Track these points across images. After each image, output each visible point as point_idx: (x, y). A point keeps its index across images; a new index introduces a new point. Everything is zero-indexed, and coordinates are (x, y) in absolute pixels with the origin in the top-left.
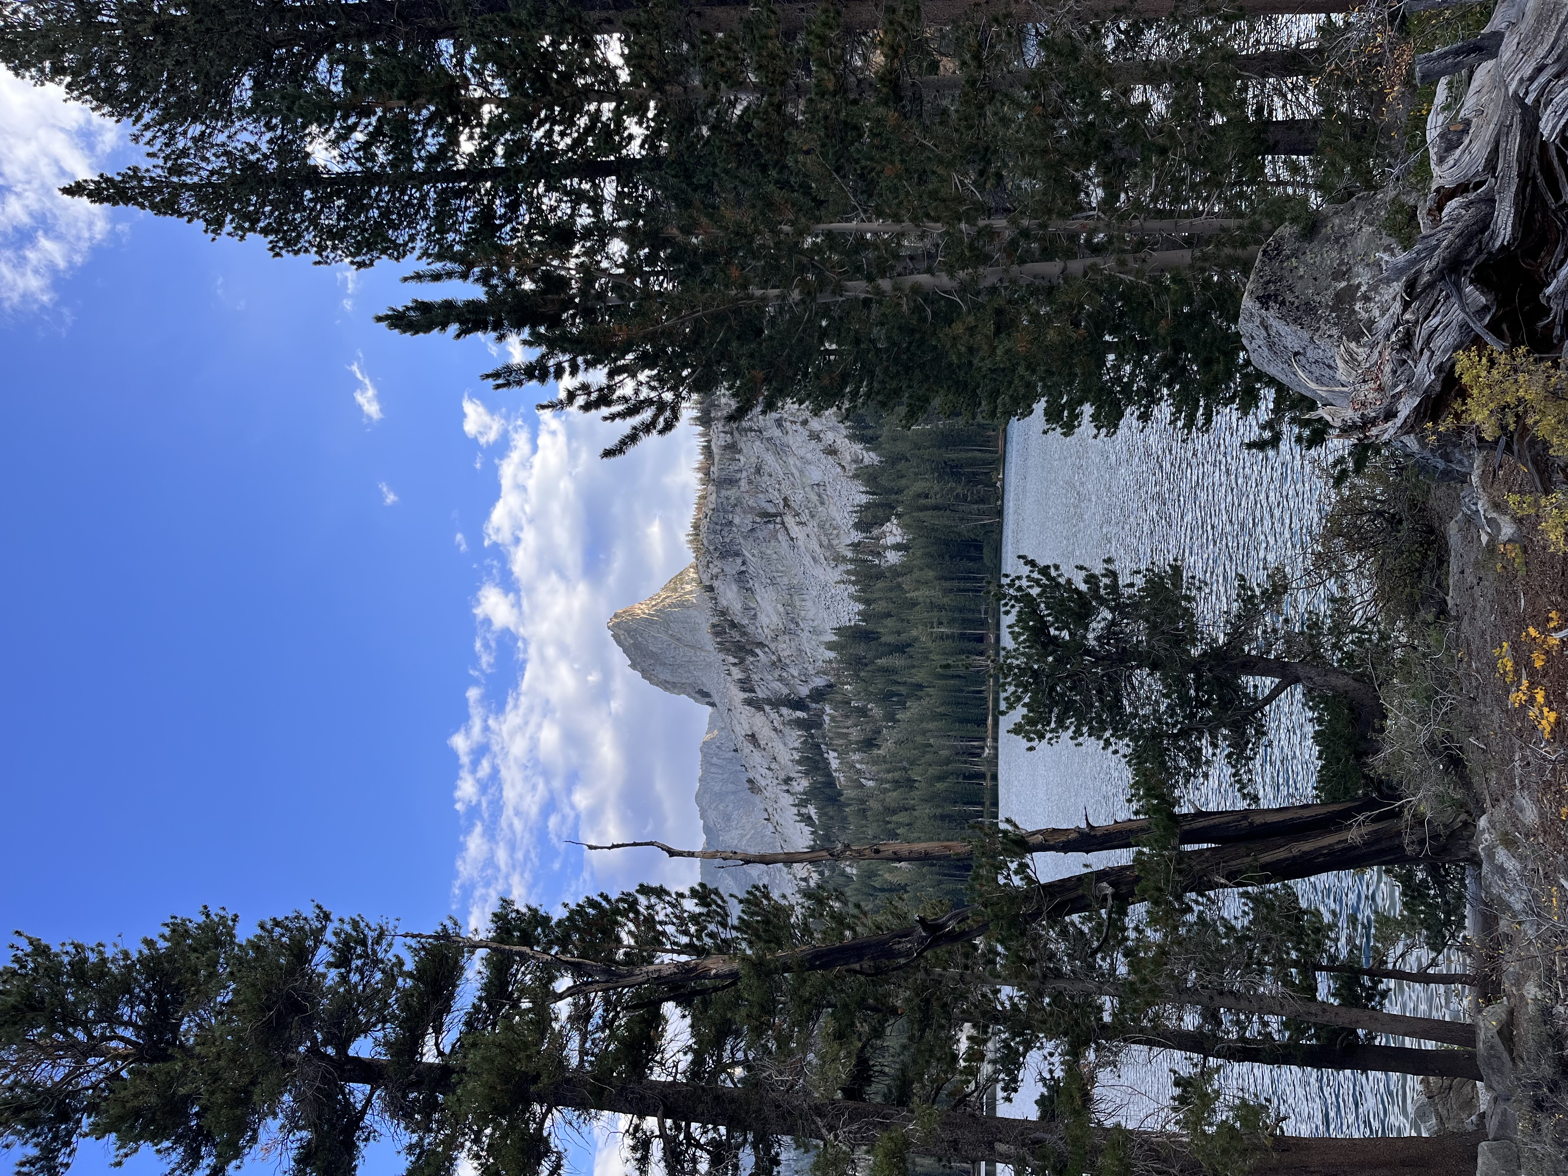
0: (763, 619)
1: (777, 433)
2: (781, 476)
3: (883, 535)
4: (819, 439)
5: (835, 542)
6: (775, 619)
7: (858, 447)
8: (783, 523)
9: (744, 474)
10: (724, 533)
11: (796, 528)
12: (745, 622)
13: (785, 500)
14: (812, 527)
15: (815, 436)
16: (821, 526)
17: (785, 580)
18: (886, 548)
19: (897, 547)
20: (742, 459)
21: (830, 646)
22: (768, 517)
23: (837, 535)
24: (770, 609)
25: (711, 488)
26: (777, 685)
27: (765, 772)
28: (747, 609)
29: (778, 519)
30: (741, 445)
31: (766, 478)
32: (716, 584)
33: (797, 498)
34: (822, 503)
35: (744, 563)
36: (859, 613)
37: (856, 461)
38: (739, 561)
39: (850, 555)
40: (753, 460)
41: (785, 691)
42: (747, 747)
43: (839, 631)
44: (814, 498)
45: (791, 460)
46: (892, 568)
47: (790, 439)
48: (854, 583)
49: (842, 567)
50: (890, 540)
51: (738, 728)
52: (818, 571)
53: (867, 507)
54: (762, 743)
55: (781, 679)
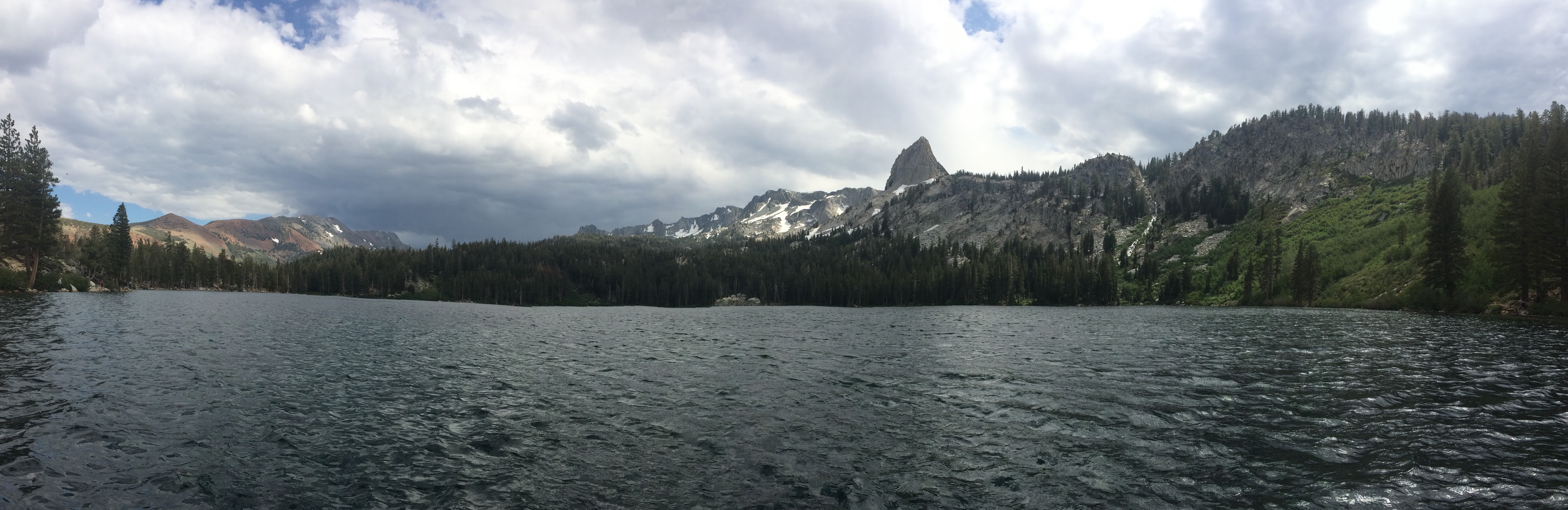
0: (924, 206)
1: (1010, 210)
2: (990, 212)
3: (962, 256)
4: (1006, 228)
5: (959, 236)
6: (924, 212)
7: (1002, 245)
8: (968, 213)
9: (991, 195)
10: (964, 187)
11: (965, 219)
12: (922, 198)
13: (979, 214)
14: (966, 226)
15: (1008, 226)
16: (966, 230)
17: (941, 216)
18: (956, 257)
19: (956, 262)
20: (998, 194)
21: (910, 236)
22: (971, 207)
23: (962, 237)
24: (929, 208)
25: (985, 180)
26: (894, 215)
27: (855, 214)
28: (928, 198)
29: (970, 211)
30: (1005, 193)
31: (989, 205)
32: (940, 184)
33: (981, 219)
34: (977, 230)
35: (949, 196)
36: (925, 248)
37: (996, 245)
38: (950, 194)
39: (952, 242)
40: (998, 199)
41: (891, 219)
42: (866, 205)
43: (917, 240)
44: (980, 226)
45: (997, 216)
46: (946, 260)
47: (1007, 215)
48: (939, 245)
49: (947, 240)
50: (959, 259)
51: (874, 200)
52: (945, 230)
53: (976, 250)
54: (868, 211)
55: (896, 217)
